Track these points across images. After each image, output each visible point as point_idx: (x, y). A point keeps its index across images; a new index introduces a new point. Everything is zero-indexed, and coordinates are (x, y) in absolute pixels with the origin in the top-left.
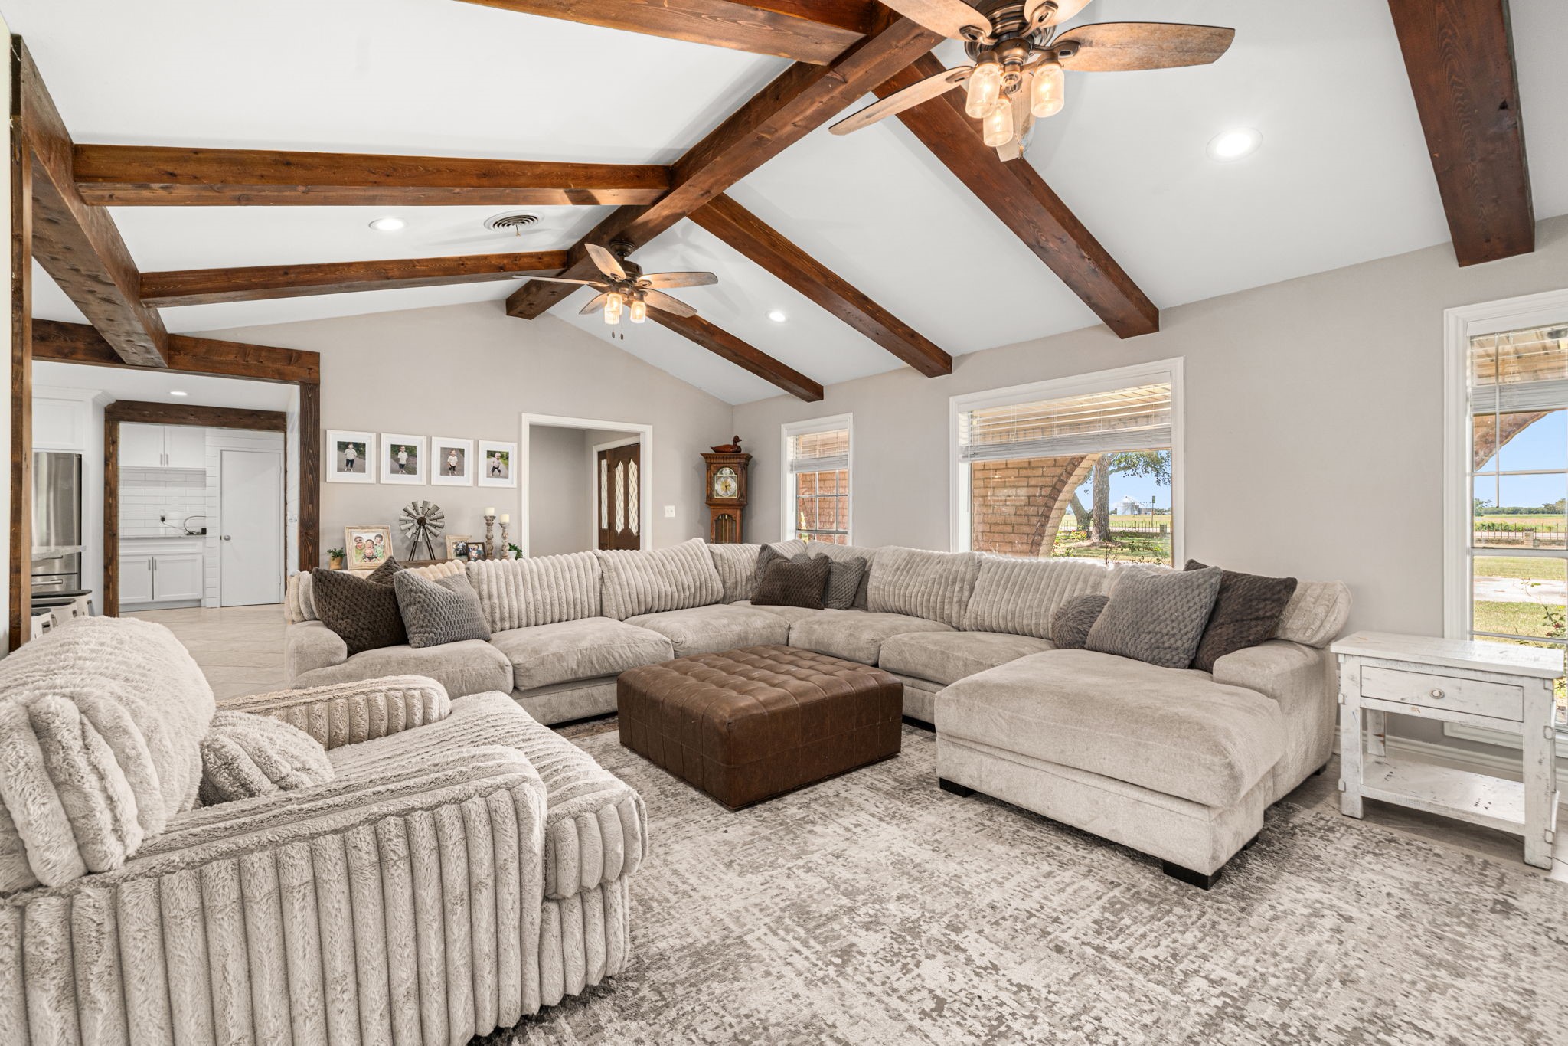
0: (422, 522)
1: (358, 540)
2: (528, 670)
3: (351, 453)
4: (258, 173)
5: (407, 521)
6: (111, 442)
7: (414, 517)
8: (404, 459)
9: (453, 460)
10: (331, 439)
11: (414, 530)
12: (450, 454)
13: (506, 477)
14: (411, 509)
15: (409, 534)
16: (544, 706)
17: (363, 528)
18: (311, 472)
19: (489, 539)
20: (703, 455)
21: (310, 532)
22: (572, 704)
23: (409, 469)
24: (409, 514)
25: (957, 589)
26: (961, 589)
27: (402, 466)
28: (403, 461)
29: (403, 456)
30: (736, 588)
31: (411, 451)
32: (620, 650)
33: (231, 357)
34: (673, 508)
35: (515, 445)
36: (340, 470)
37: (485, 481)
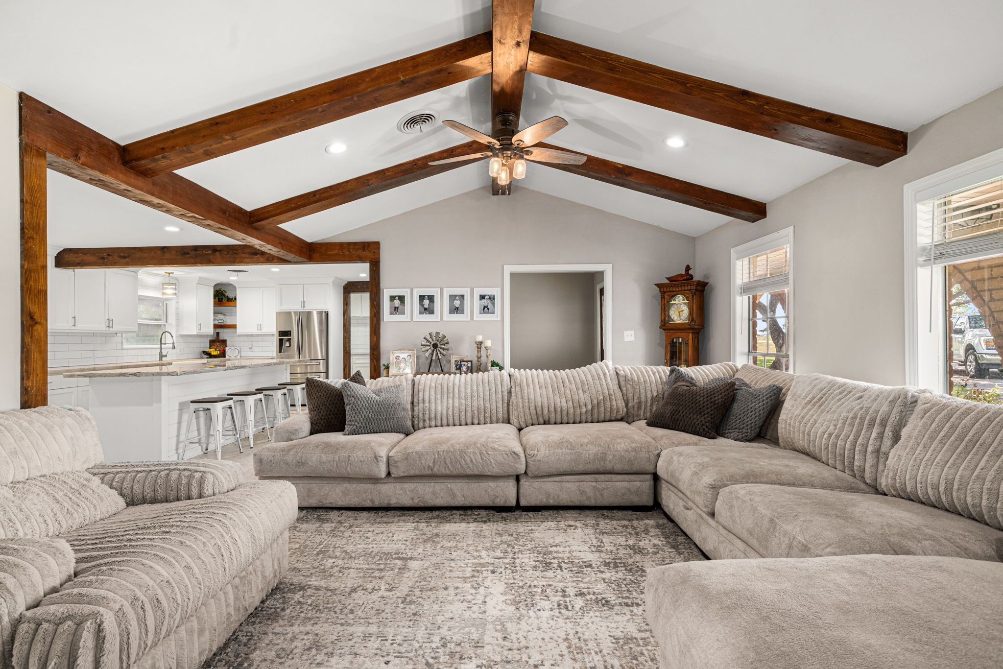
0: (435, 346)
1: (397, 358)
2: (396, 462)
3: (397, 303)
4: (202, 134)
5: (426, 346)
6: (346, 303)
7: (430, 343)
8: (427, 304)
9: (457, 303)
10: (386, 294)
11: (430, 351)
12: (455, 299)
13: (493, 313)
14: (428, 338)
15: (427, 354)
16: (412, 491)
17: (401, 350)
18: (375, 316)
19: (479, 358)
20: (656, 285)
21: (375, 353)
22: (434, 493)
23: (429, 311)
24: (428, 341)
25: (874, 435)
26: (881, 436)
27: (426, 309)
28: (426, 306)
29: (426, 302)
30: (639, 408)
31: (431, 298)
32: (472, 455)
33: (336, 251)
34: (633, 332)
35: (499, 289)
36: (391, 313)
37: (478, 317)
